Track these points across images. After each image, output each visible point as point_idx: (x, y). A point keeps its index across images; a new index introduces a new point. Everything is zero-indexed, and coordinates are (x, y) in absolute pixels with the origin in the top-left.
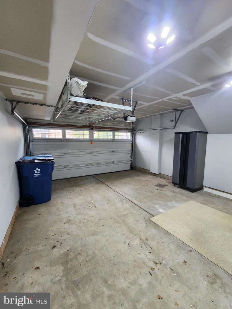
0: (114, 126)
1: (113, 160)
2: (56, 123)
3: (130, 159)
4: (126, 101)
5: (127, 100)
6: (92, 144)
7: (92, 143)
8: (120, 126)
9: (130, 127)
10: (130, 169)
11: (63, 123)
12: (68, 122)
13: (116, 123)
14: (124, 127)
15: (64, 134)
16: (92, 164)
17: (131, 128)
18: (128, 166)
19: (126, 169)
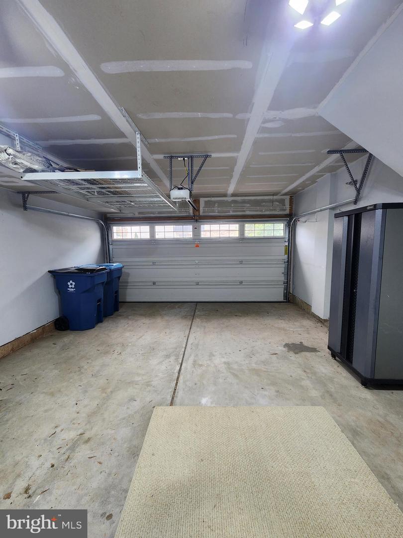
0: (244, 211)
1: (241, 279)
2: (141, 216)
3: (282, 278)
4: (184, 159)
5: (186, 157)
6: (197, 248)
7: (197, 246)
8: (257, 211)
9: (285, 210)
10: (281, 299)
11: (152, 215)
12: (159, 213)
13: (248, 205)
14: (268, 213)
15: (152, 233)
16: (198, 284)
17: (287, 212)
18: (277, 294)
19: (276, 300)
